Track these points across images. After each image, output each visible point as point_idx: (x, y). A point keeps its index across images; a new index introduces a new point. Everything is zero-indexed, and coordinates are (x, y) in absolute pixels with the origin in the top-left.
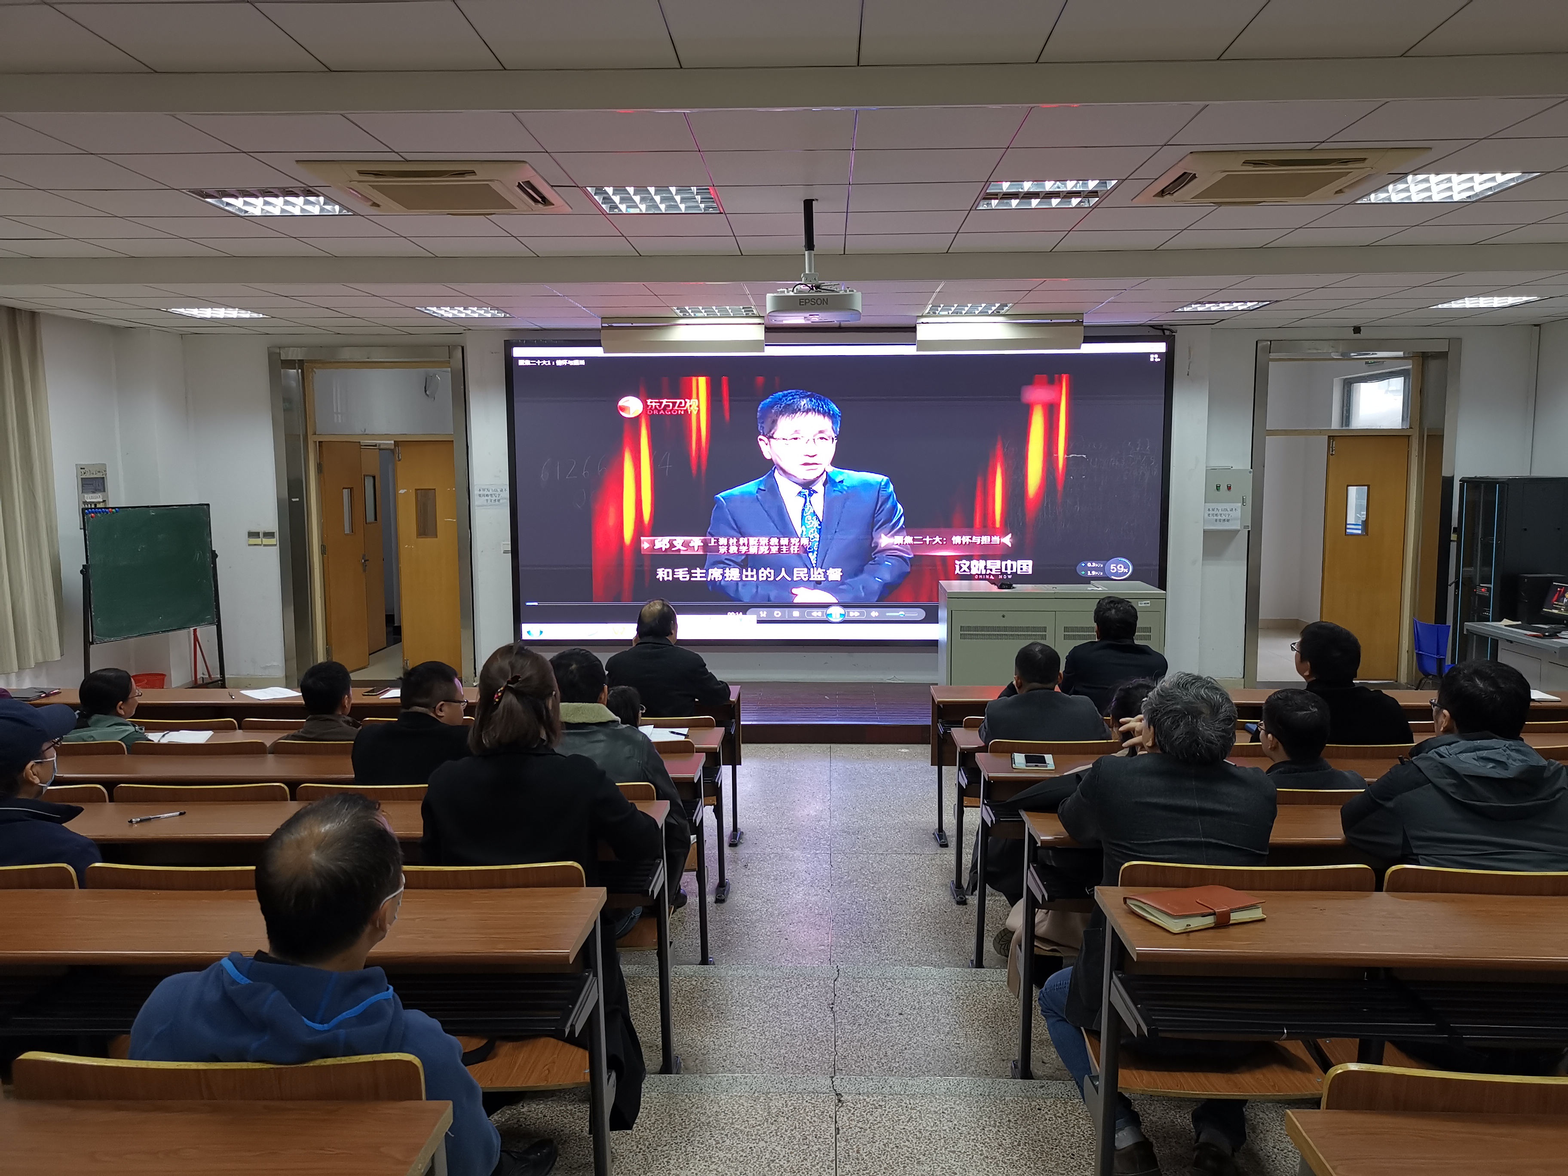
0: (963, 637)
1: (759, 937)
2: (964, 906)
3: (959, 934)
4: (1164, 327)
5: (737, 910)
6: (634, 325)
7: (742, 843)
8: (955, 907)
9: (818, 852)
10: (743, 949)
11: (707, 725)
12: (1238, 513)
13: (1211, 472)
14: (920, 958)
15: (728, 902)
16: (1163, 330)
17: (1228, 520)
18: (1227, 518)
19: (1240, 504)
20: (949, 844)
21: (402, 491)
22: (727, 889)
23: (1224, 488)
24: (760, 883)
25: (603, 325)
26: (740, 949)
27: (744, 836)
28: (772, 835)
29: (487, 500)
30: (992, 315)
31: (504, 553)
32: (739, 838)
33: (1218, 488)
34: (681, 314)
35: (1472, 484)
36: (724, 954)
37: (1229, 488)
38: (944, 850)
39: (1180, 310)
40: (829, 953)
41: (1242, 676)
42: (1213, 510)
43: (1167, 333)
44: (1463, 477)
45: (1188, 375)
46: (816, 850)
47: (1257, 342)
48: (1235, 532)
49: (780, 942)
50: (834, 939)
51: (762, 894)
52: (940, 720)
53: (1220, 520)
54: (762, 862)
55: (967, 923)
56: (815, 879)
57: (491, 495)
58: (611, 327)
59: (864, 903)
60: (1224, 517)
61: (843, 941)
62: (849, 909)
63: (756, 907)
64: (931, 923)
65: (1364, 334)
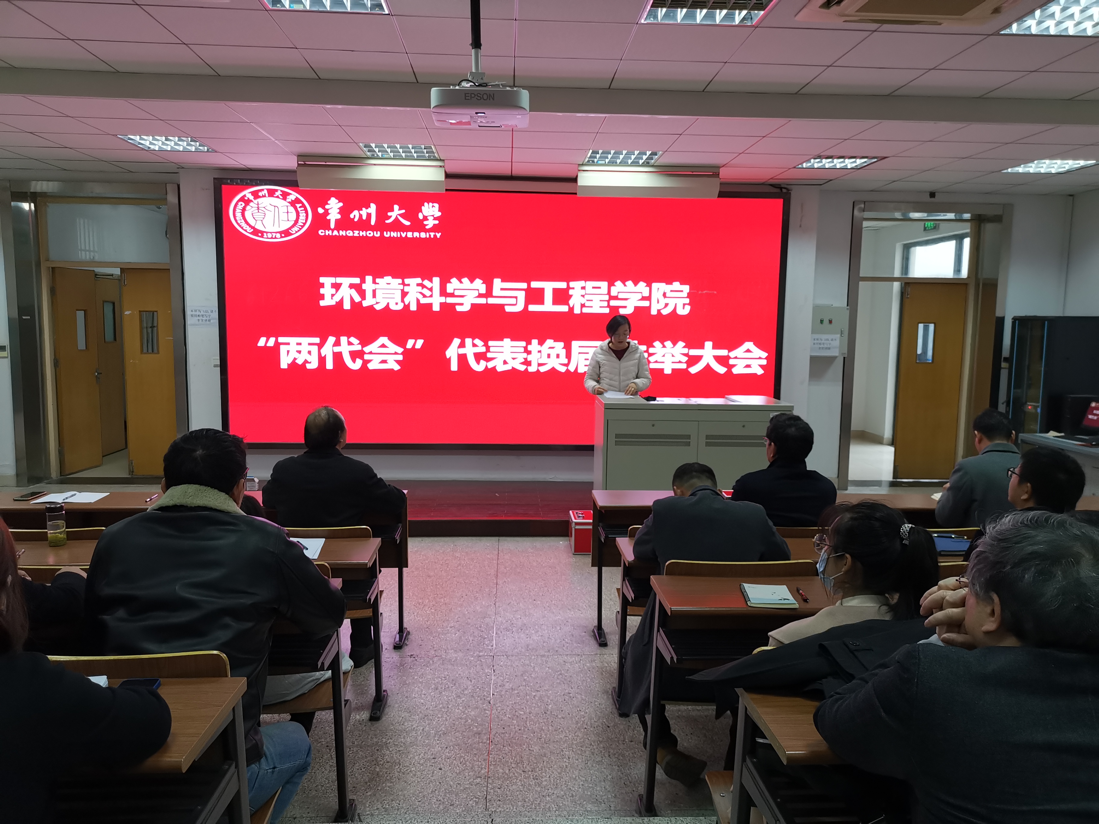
0: (617, 443)
1: (411, 766)
2: (627, 719)
3: (623, 755)
4: (783, 186)
5: (391, 730)
6: (327, 163)
7: (407, 645)
8: (618, 720)
9: (481, 654)
10: (392, 784)
11: (364, 535)
12: (837, 343)
13: (816, 308)
14: (584, 792)
15: (384, 719)
16: (781, 188)
17: (829, 348)
18: (828, 346)
19: (839, 335)
20: (608, 643)
21: (127, 313)
22: (384, 702)
23: (826, 321)
24: (419, 693)
25: (299, 163)
26: (388, 784)
27: (410, 637)
28: (437, 635)
29: (199, 320)
30: (643, 165)
31: (215, 367)
32: (405, 639)
33: (822, 321)
34: (369, 154)
35: (1020, 322)
36: (369, 794)
37: (830, 322)
38: (604, 650)
39: (800, 166)
40: (485, 788)
41: (836, 476)
42: (817, 339)
43: (784, 190)
44: (1015, 317)
45: (800, 226)
46: (479, 652)
47: (854, 202)
48: (834, 358)
49: (433, 773)
50: (492, 767)
51: (420, 708)
52: (601, 524)
53: (823, 348)
54: (425, 668)
55: (631, 742)
56: (476, 687)
57: (202, 315)
58: (305, 165)
59: (524, 717)
60: (826, 346)
61: (501, 771)
62: (509, 726)
63: (412, 725)
64: (594, 742)
65: (938, 198)
